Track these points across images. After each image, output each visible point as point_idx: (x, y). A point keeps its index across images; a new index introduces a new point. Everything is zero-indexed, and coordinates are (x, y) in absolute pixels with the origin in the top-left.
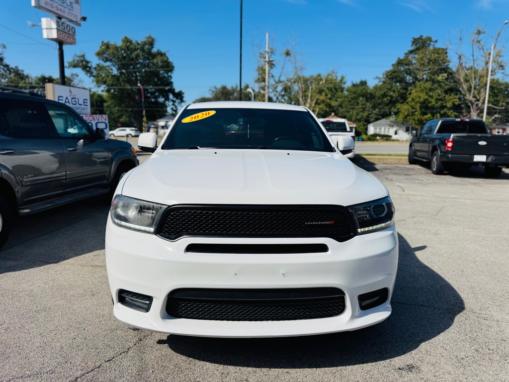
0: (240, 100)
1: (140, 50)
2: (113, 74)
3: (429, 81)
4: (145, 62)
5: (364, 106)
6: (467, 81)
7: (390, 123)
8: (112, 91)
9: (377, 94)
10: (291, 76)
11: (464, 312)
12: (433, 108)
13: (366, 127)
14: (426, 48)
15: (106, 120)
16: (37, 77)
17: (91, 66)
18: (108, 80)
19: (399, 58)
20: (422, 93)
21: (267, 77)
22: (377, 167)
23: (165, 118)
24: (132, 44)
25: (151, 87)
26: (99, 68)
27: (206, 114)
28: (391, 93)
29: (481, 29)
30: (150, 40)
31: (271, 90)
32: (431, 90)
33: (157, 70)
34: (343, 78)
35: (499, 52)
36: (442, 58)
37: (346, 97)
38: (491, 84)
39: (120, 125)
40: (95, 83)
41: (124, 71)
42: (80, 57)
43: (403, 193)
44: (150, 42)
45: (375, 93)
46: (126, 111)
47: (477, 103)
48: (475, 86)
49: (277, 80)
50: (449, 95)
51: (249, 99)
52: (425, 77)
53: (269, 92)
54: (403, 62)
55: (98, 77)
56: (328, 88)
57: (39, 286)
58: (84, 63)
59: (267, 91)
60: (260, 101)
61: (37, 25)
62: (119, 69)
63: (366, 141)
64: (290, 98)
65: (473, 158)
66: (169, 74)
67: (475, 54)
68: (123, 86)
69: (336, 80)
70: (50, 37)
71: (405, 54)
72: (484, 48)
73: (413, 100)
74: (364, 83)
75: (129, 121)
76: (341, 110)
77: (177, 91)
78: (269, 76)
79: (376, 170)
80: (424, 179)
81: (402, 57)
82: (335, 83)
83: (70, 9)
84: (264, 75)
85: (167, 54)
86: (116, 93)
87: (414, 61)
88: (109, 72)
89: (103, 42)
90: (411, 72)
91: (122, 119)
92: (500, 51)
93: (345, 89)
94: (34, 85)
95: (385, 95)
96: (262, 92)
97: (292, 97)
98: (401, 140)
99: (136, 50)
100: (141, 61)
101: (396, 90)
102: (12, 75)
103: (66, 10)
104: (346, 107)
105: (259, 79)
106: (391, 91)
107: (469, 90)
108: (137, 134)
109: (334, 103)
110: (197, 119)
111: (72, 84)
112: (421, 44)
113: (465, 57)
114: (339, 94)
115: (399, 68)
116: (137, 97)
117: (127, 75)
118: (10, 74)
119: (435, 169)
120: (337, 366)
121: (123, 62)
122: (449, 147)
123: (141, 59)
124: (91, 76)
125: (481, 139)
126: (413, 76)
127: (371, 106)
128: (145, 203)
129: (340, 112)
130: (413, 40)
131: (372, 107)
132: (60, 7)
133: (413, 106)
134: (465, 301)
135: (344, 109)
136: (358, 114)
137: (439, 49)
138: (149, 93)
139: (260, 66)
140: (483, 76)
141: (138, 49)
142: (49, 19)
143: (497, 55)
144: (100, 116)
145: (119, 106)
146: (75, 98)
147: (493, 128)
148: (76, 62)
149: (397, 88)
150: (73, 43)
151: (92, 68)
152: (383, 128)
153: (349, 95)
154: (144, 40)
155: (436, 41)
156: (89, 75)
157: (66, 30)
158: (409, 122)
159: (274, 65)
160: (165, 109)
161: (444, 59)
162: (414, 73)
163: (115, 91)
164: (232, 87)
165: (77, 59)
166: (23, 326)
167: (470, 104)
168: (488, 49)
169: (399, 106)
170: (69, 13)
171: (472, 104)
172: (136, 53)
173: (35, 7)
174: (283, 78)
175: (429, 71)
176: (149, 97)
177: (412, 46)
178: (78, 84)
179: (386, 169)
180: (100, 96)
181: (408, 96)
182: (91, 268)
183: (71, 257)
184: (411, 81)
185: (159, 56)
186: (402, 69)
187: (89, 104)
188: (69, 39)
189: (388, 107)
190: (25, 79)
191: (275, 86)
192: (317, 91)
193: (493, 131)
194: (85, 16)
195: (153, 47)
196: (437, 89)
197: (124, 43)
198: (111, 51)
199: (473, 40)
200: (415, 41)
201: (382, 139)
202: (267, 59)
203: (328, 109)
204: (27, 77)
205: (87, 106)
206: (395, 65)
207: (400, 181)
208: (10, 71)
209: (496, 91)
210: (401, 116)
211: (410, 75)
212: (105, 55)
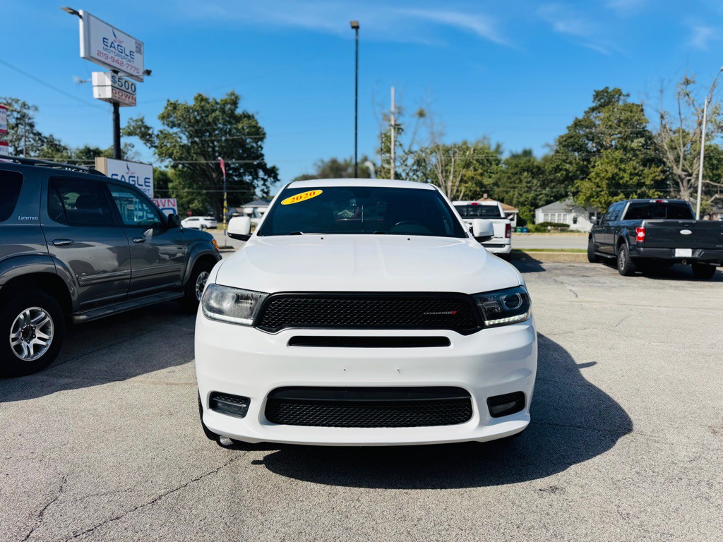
0: (356, 176)
1: (220, 111)
2: (182, 144)
3: (620, 149)
4: (225, 127)
5: (529, 185)
6: (673, 148)
7: (566, 207)
8: (180, 166)
9: (546, 167)
10: (426, 145)
11: (631, 434)
12: (626, 186)
13: (532, 213)
14: (613, 105)
15: (174, 205)
16: (78, 149)
17: (153, 133)
18: (175, 151)
19: (576, 119)
20: (611, 166)
21: (392, 147)
22: (544, 266)
23: (252, 202)
24: (209, 103)
25: (234, 160)
26: (162, 136)
27: (310, 194)
28: (567, 166)
29: (689, 78)
30: (233, 97)
31: (398, 164)
32: (622, 161)
33: (242, 139)
34: (498, 146)
35: (717, 109)
36: (636, 117)
37: (503, 172)
38: (707, 152)
39: (190, 213)
40: (156, 155)
41: (197, 139)
42: (136, 121)
43: (577, 299)
44: (233, 100)
45: (544, 167)
46: (199, 194)
47: (688, 178)
48: (685, 156)
49: (407, 150)
50: (648, 167)
51: (368, 176)
52: (613, 143)
53: (395, 167)
54: (582, 123)
55: (162, 147)
56: (477, 160)
57: (104, 406)
58: (143, 129)
59: (392, 165)
60: (383, 178)
61: (85, 82)
62: (190, 136)
63: (533, 232)
64: (425, 174)
65: (675, 252)
66: (259, 143)
67: (681, 112)
68: (196, 160)
69: (489, 149)
70: (102, 97)
71: (585, 112)
72: (695, 103)
73: (598, 175)
74: (527, 153)
75: (202, 207)
76: (497, 190)
77: (269, 166)
78: (395, 145)
79: (543, 270)
80: (606, 281)
81: (580, 117)
82: (487, 153)
83: (130, 61)
84: (389, 144)
85: (256, 117)
86: (186, 169)
87: (597, 122)
88: (176, 141)
89: (168, 101)
90: (593, 137)
91: (194, 205)
92: (718, 106)
93: (502, 162)
94: (73, 159)
95: (557, 169)
96: (386, 166)
97: (428, 172)
98: (582, 230)
99: (213, 111)
100: (221, 126)
101: (573, 161)
102: (45, 147)
103: (125, 61)
104: (504, 186)
105: (382, 149)
106: (567, 163)
107: (677, 161)
108: (214, 225)
109: (487, 181)
110: (300, 200)
111: (125, 158)
112: (605, 99)
113: (670, 116)
114: (494, 167)
115: (577, 131)
116: (214, 175)
117: (200, 145)
118: (42, 145)
119: (623, 269)
120: (466, 487)
121: (196, 127)
122: (639, 238)
123: (220, 123)
124: (152, 146)
125: (684, 226)
126: (596, 143)
127: (539, 184)
128: (243, 291)
129: (496, 192)
130: (595, 93)
131: (540, 186)
132: (116, 58)
133: (598, 183)
134: (634, 422)
135: (501, 189)
136: (521, 195)
137: (633, 104)
138: (230, 169)
139: (384, 132)
140: (696, 142)
141: (216, 110)
142: (102, 73)
143: (714, 113)
144: (167, 200)
145: (189, 188)
146: (134, 177)
147: (714, 214)
148: (132, 128)
149: (575, 159)
150: (133, 104)
151: (153, 136)
152: (557, 214)
153: (507, 169)
154: (225, 97)
155: (628, 95)
156: (149, 145)
157: (123, 88)
158: (594, 205)
159: (403, 130)
160: (252, 191)
161: (639, 119)
162: (599, 138)
163: (184, 167)
164: (345, 161)
165: (133, 124)
166: (90, 446)
167: (679, 180)
168: (700, 105)
169: (579, 184)
170: (129, 65)
171: (682, 180)
172: (213, 115)
173: (83, 58)
174: (415, 148)
175: (619, 135)
176: (231, 175)
177: (593, 102)
178: (133, 158)
179: (556, 269)
180: (163, 174)
181: (591, 170)
182: (165, 386)
183: (140, 374)
184: (595, 149)
185: (246, 119)
186: (582, 132)
187: (151, 184)
188: (127, 99)
189: (563, 185)
190: (62, 152)
191: (404, 159)
192: (463, 163)
193: (714, 216)
194: (149, 69)
195: (236, 107)
196: (631, 160)
197: (197, 102)
198: (179, 113)
199: (679, 93)
200: (598, 95)
201: (555, 229)
202: (393, 123)
203: (478, 189)
204: (65, 148)
205: (149, 186)
206: (572, 127)
207: (573, 283)
208: (43, 141)
209: (715, 162)
210: (582, 197)
211: (592, 140)
212: (171, 119)
